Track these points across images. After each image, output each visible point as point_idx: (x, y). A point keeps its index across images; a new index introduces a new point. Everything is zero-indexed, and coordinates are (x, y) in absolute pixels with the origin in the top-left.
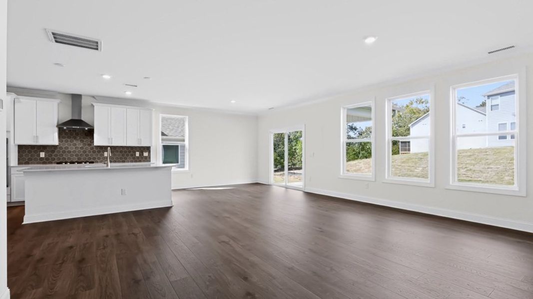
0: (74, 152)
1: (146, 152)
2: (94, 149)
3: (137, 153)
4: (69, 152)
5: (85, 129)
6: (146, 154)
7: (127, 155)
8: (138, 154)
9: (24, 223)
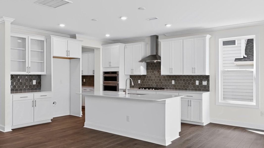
0: (154, 80)
1: (205, 80)
2: (166, 78)
3: (196, 81)
4: (152, 80)
5: (154, 62)
6: (205, 83)
7: (189, 83)
8: (197, 83)
9: (84, 127)
